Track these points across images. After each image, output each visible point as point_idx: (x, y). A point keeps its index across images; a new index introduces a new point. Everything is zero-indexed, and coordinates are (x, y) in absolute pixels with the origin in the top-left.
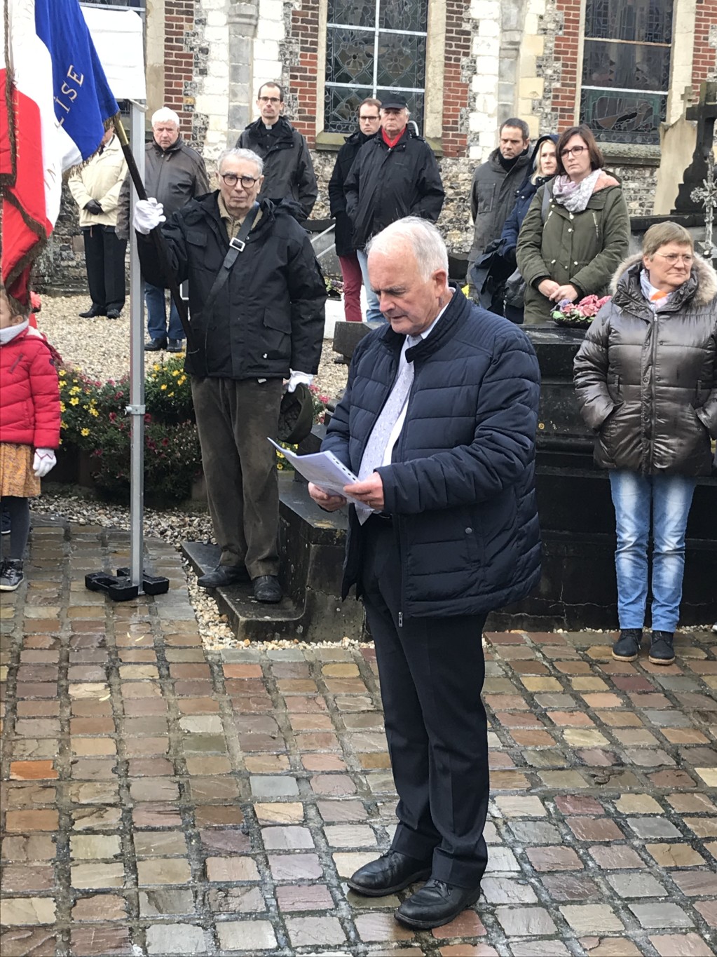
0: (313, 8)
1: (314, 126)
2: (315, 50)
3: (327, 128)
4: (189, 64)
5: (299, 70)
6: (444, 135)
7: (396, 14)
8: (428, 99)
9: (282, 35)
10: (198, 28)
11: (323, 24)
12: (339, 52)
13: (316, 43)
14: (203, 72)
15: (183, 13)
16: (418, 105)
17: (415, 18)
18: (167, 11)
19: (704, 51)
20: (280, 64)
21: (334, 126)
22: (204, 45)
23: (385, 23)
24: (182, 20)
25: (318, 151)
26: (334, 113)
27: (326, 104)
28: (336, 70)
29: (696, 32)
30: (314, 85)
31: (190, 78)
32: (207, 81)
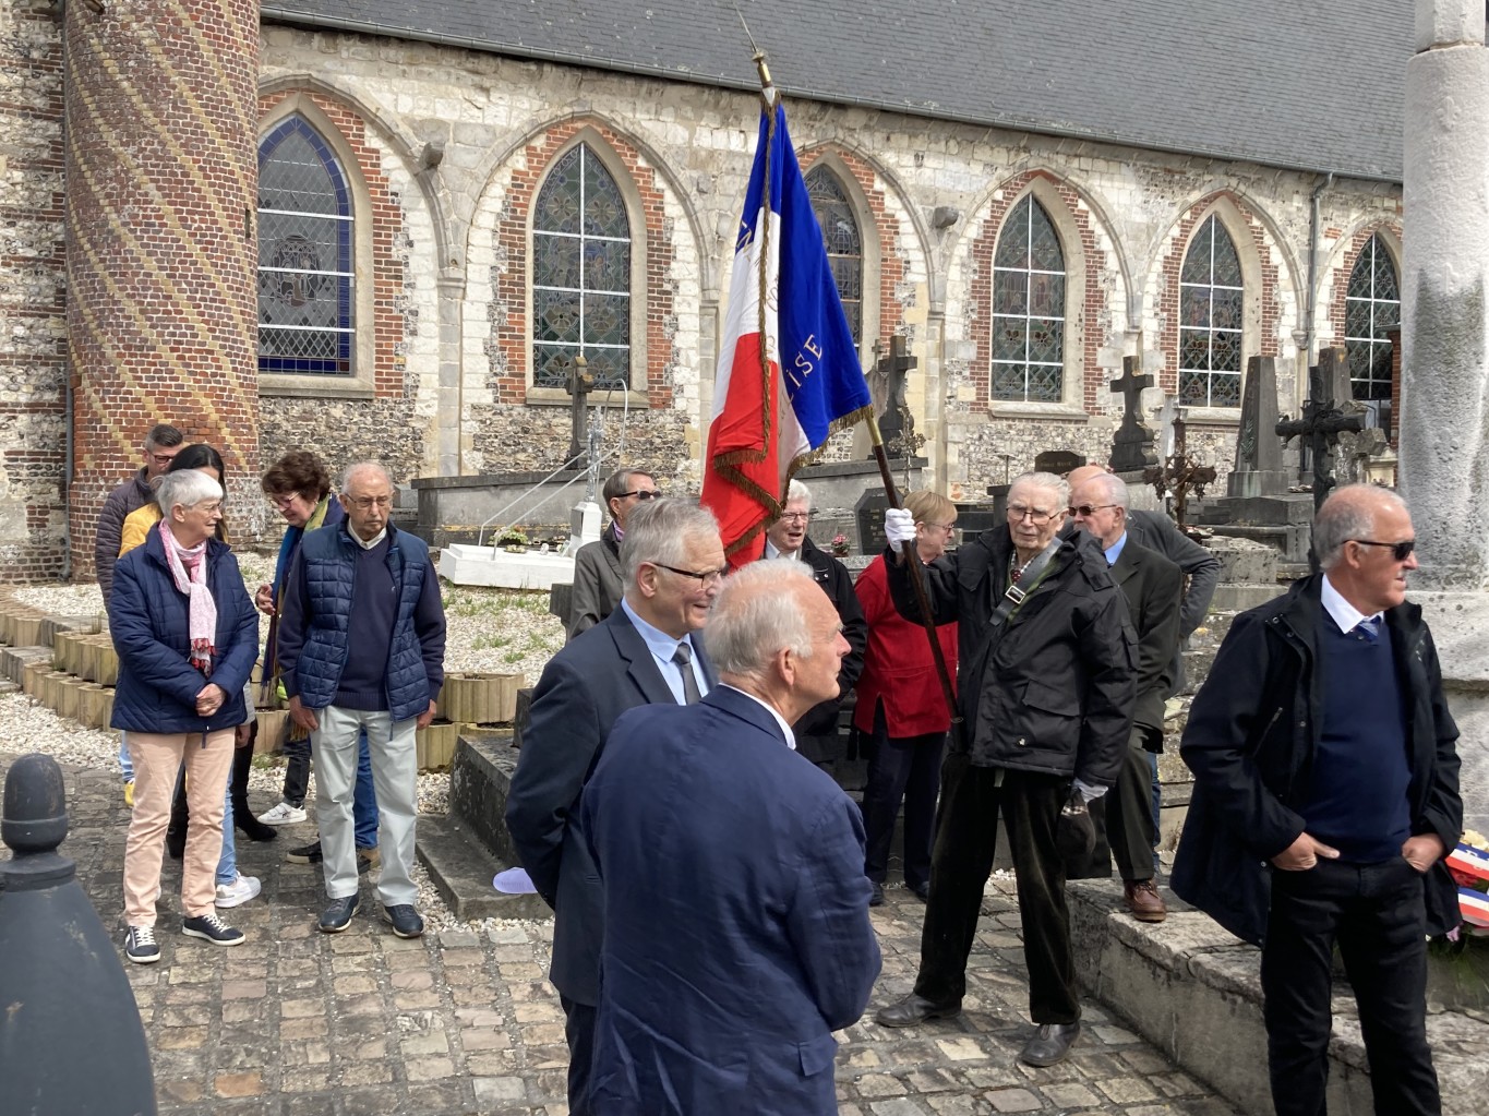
0: (520, 272)
1: (524, 382)
2: (523, 311)
3: (536, 383)
4: (401, 325)
5: (507, 329)
6: (650, 388)
7: (599, 276)
8: (633, 355)
9: (490, 298)
10: (408, 292)
11: (530, 286)
12: (546, 311)
13: (523, 304)
14: (414, 333)
15: (391, 277)
16: (624, 360)
17: (618, 280)
18: (376, 276)
19: (891, 305)
20: (489, 325)
21: (543, 382)
22: (413, 308)
23: (590, 285)
24: (391, 284)
25: (529, 406)
26: (543, 369)
27: (535, 361)
28: (544, 329)
29: (883, 288)
30: (522, 344)
31: (400, 339)
32: (417, 341)
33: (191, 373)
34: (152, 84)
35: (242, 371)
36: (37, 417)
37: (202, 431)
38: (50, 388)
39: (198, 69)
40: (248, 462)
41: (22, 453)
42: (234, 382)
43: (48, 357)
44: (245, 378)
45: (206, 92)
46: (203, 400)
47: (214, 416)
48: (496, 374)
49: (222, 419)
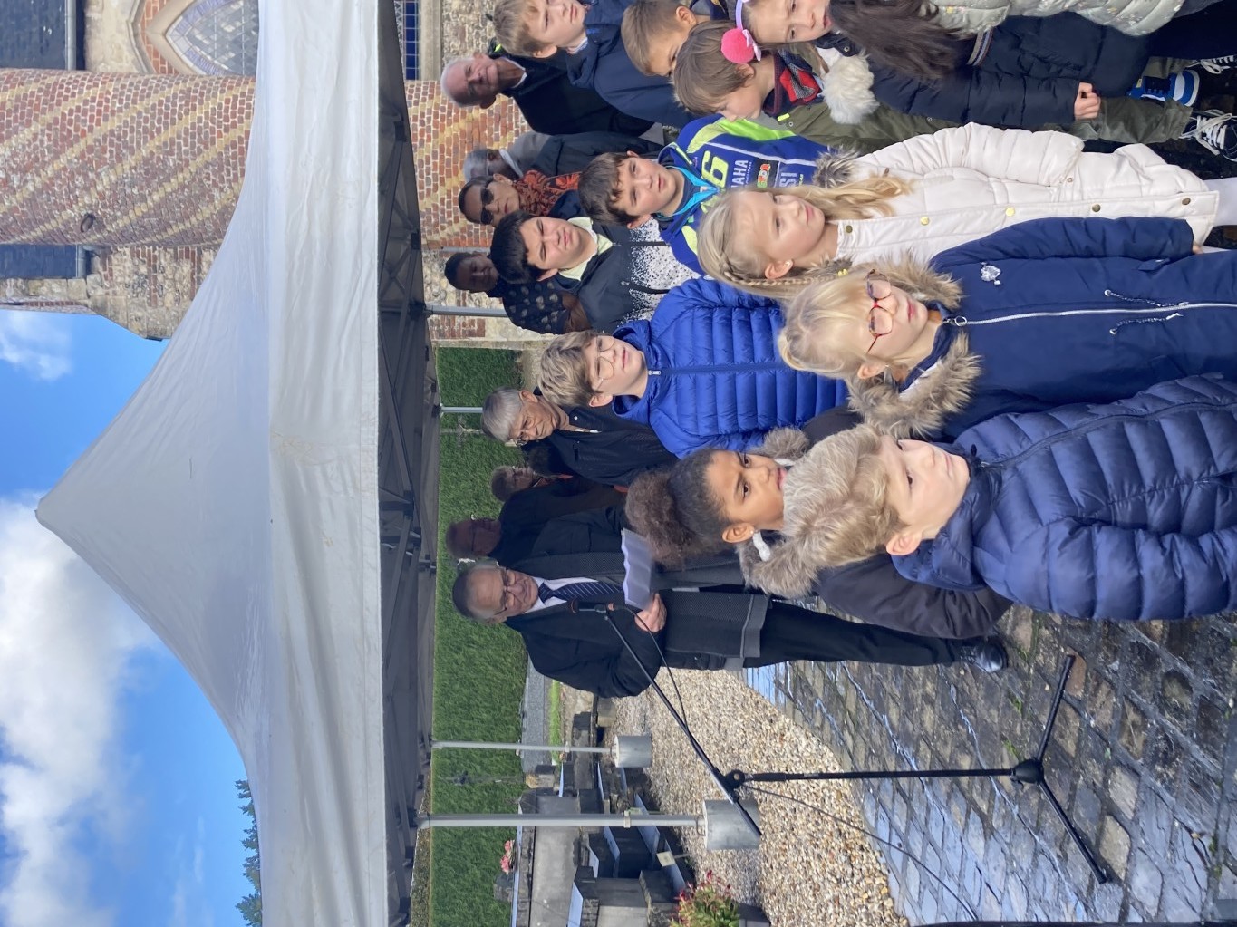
34: (152, 172)
35: (418, 96)
37: (476, 136)
39: (132, 130)
44: (425, 93)
45: (152, 124)
46: (447, 133)
47: (462, 124)
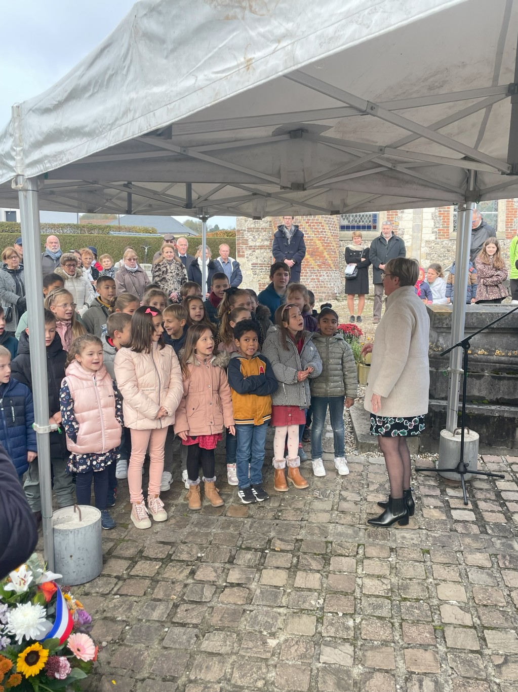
1: (448, 230)
5: (442, 208)
6: (506, 230)
8: (499, 216)
14: (402, 212)
16: (494, 218)
25: (451, 240)
27: (454, 221)
31: (397, 215)
32: (404, 215)
33: (314, 231)
35: (333, 230)
36: (262, 251)
37: (316, 254)
38: (266, 240)
40: (334, 266)
41: (257, 264)
42: (329, 234)
43: (266, 229)
44: (334, 233)
46: (317, 242)
47: (321, 248)
48: (436, 227)
49: (325, 249)
